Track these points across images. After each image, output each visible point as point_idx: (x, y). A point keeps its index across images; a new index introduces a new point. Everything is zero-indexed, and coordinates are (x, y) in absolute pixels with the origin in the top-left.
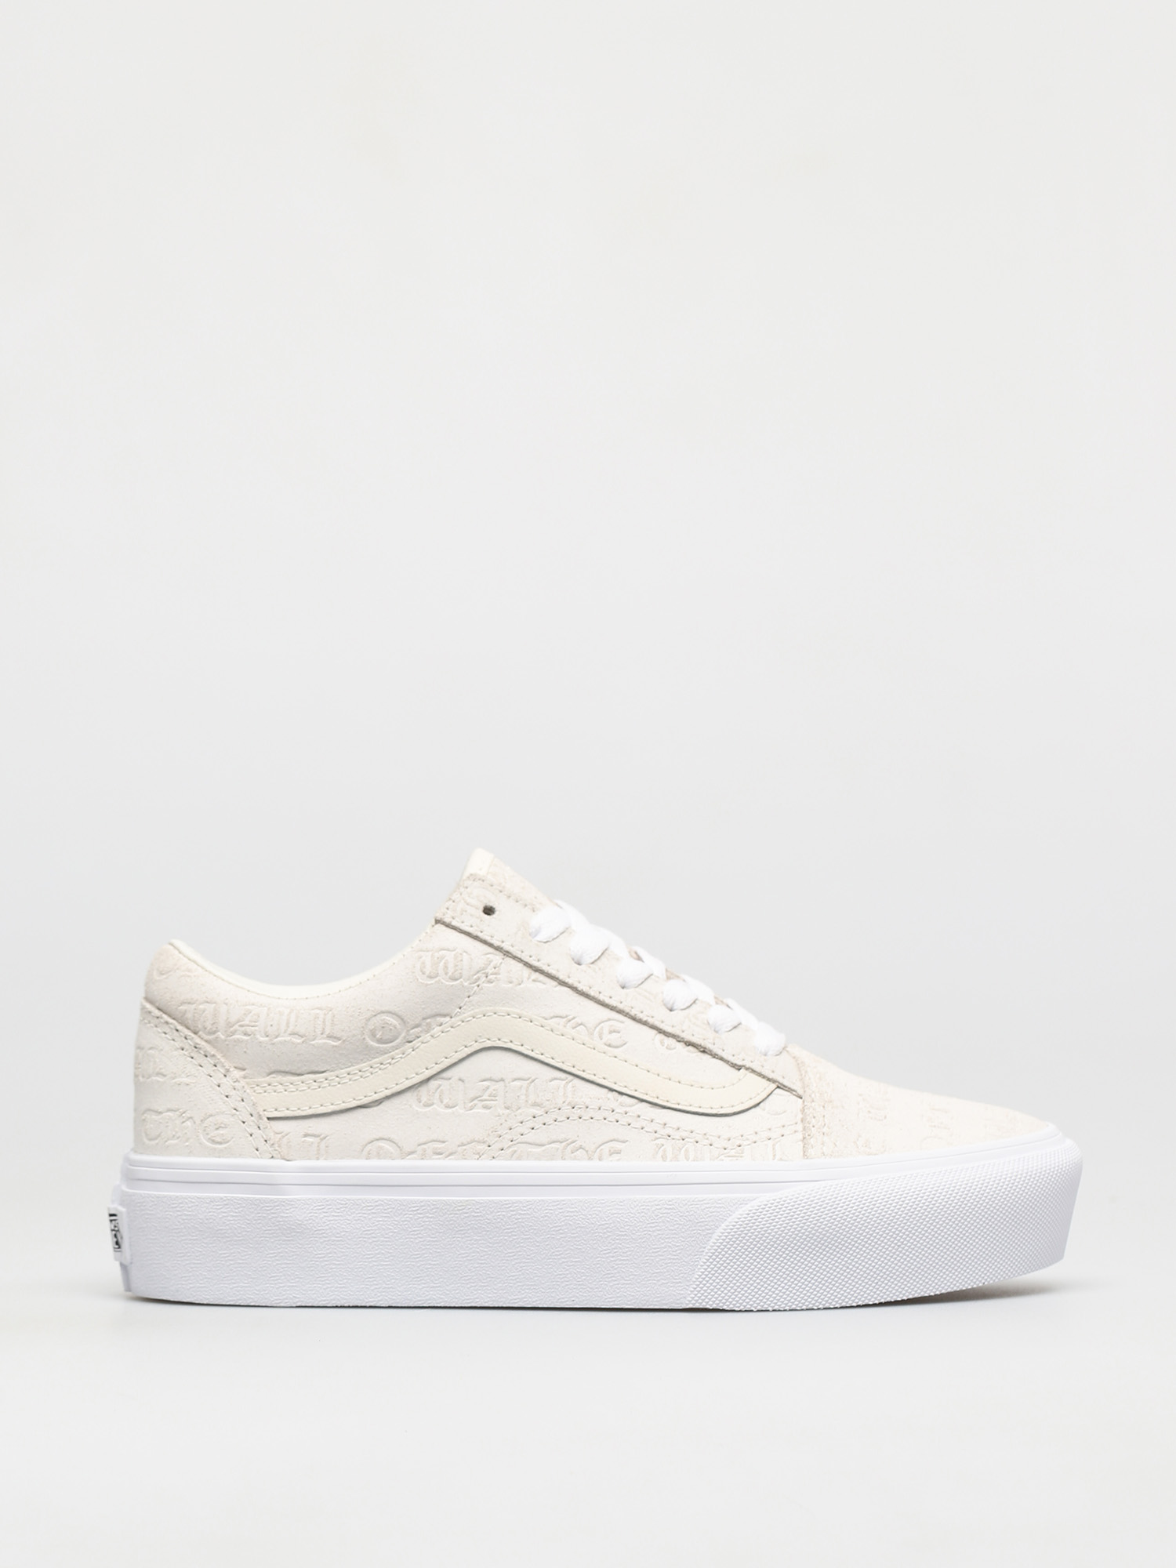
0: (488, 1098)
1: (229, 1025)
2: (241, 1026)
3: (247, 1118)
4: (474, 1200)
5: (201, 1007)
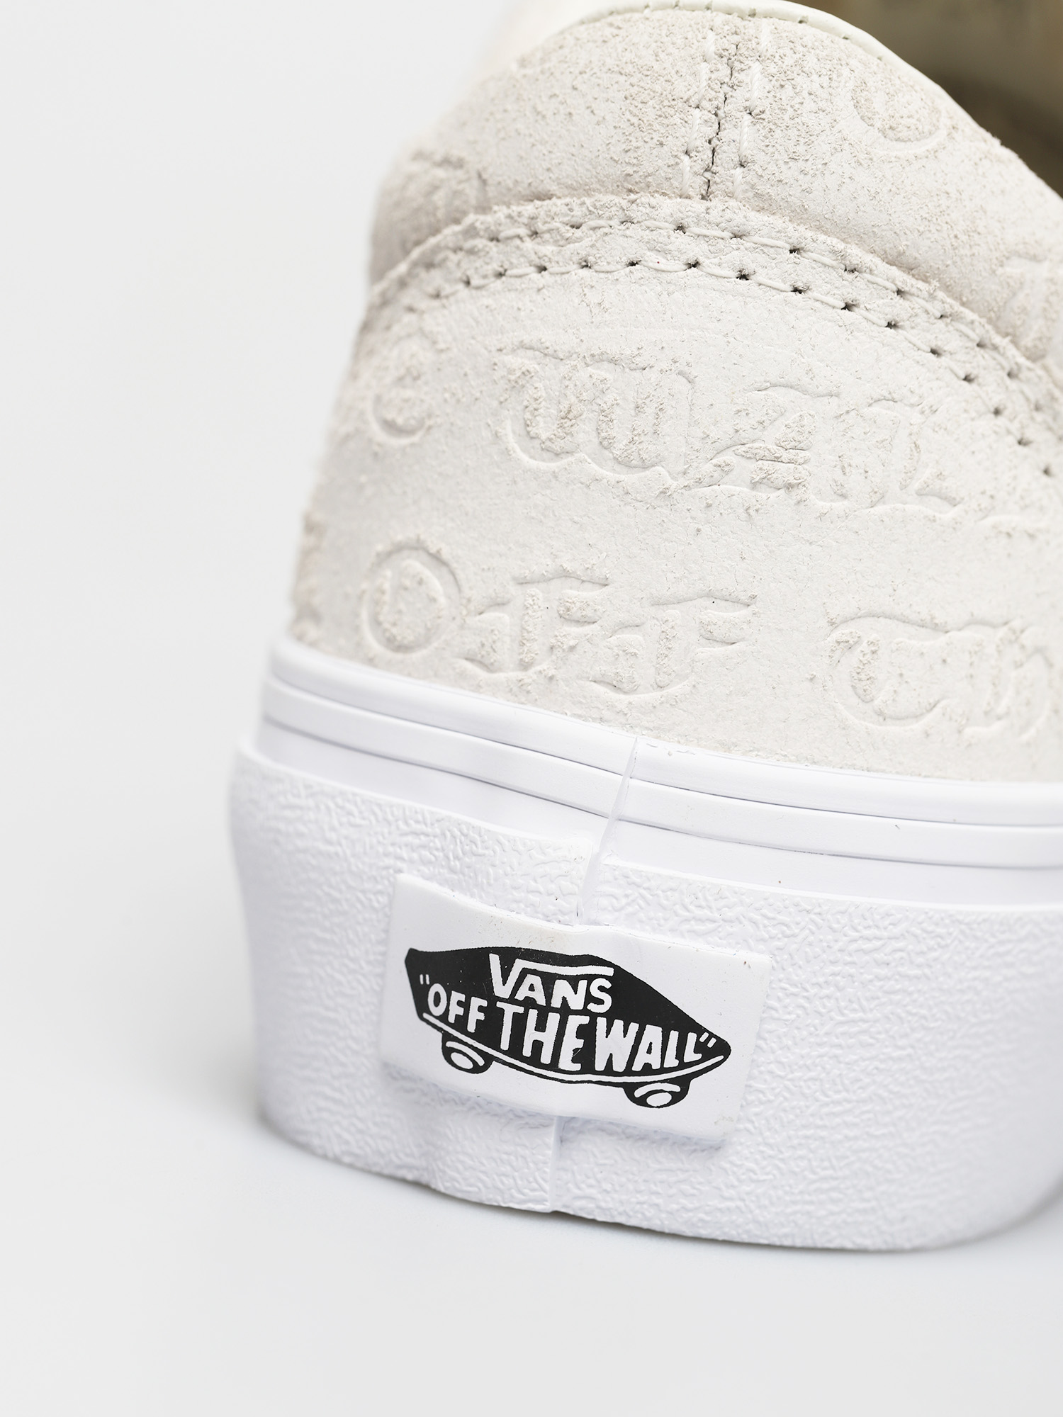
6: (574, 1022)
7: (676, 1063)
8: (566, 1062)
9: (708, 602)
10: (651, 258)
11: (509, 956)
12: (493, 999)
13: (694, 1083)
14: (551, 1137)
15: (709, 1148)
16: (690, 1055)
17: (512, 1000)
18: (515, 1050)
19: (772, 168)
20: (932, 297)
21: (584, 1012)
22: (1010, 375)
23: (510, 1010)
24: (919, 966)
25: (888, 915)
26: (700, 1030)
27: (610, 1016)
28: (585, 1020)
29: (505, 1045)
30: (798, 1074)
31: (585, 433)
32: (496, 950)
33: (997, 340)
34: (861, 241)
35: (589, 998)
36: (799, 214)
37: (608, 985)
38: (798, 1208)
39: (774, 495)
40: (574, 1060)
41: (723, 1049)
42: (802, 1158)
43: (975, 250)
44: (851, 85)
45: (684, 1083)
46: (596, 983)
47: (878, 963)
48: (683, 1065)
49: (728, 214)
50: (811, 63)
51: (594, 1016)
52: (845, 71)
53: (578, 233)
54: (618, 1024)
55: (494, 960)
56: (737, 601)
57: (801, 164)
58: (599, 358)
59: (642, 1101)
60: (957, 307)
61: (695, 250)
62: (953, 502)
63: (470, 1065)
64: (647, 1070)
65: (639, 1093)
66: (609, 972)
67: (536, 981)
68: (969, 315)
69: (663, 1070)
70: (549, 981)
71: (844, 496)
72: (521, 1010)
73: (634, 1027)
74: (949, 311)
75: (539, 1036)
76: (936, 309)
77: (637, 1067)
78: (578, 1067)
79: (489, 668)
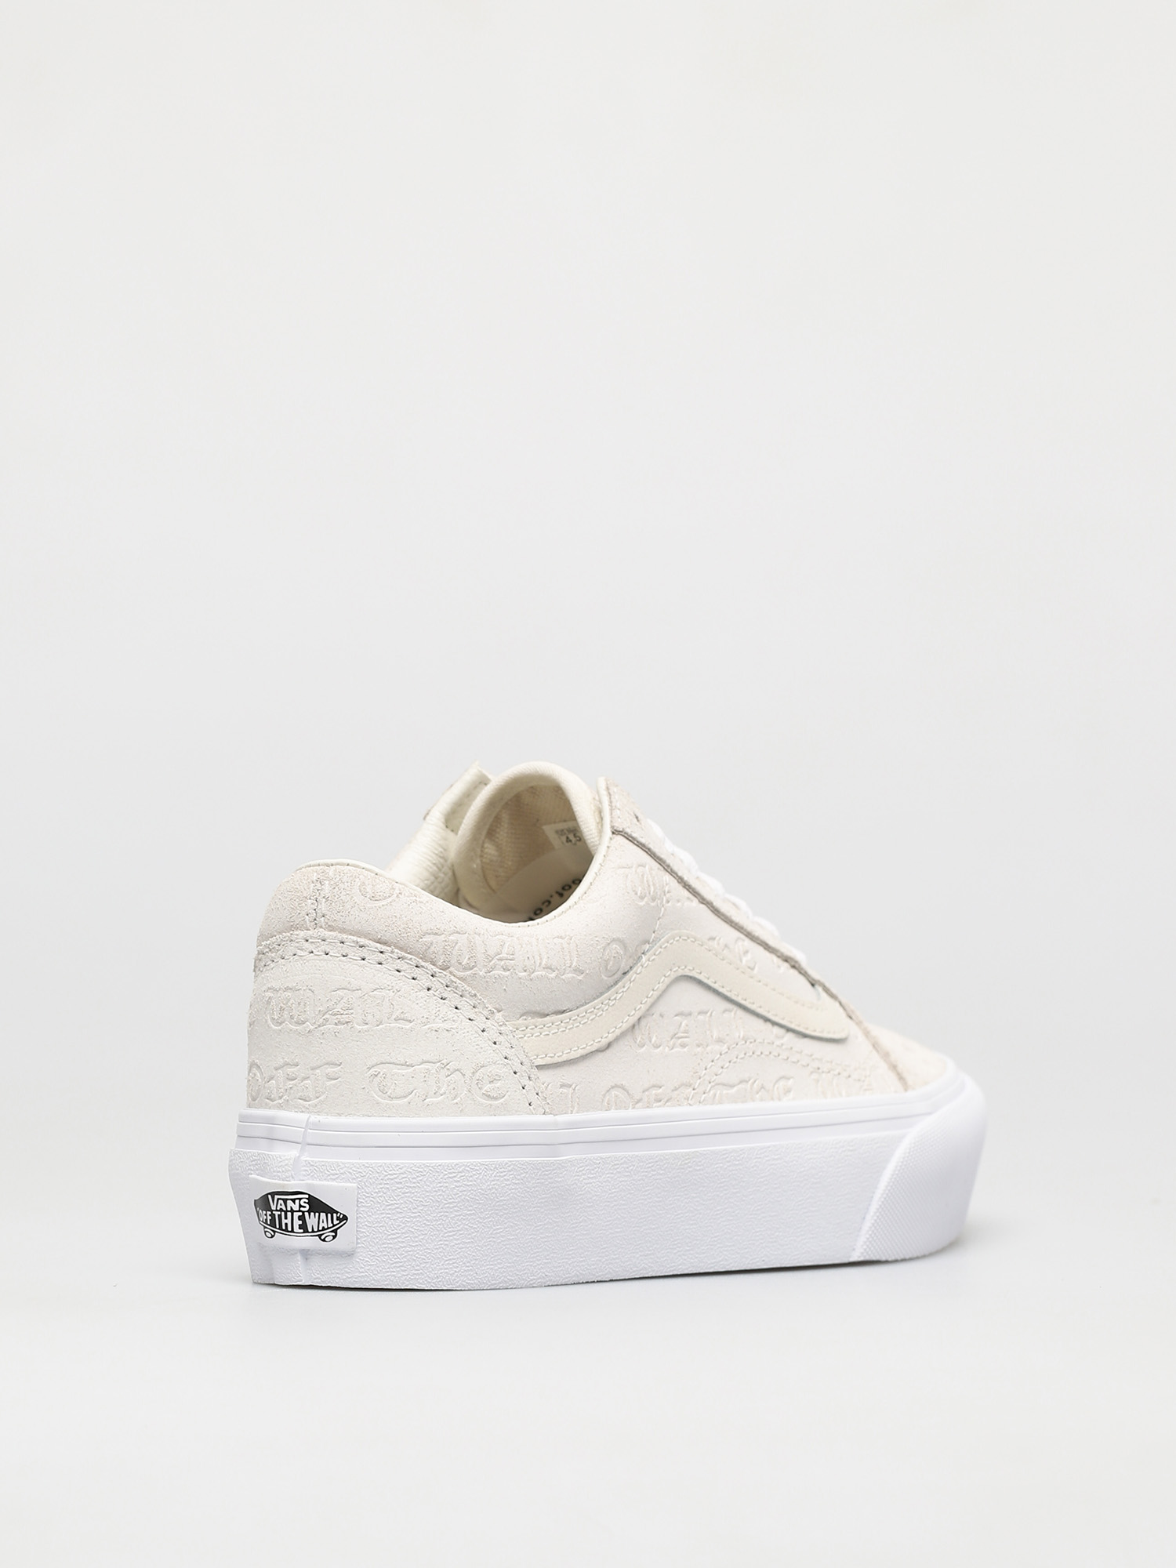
0: (682, 1035)
1: (490, 958)
2: (500, 960)
3: (517, 1067)
4: (697, 1152)
5: (452, 938)
6: (296, 1215)
7: (332, 1225)
8: (296, 1229)
9: (327, 1066)
10: (299, 953)
11: (273, 1194)
12: (272, 1211)
13: (338, 1231)
14: (299, 1257)
15: (349, 1255)
16: (336, 1222)
17: (277, 1210)
18: (281, 1228)
19: (332, 916)
20: (392, 952)
21: (300, 1211)
22: (432, 976)
23: (277, 1213)
24: (414, 1183)
25: (398, 1166)
26: (337, 1212)
27: (309, 1212)
28: (301, 1214)
29: (278, 1227)
30: (376, 1225)
31: (286, 1015)
32: (269, 1194)
33: (423, 964)
34: (365, 937)
35: (300, 1206)
36: (343, 931)
37: (307, 1201)
38: (389, 1274)
39: (342, 1027)
40: (300, 1228)
41: (345, 1218)
42: (385, 1255)
43: (409, 934)
44: (359, 884)
45: (335, 1231)
46: (302, 1201)
47: (398, 1183)
48: (334, 1226)
49: (319, 934)
50: (345, 879)
51: (303, 1212)
52: (357, 880)
53: (280, 947)
54: (312, 1214)
55: (270, 1196)
56: (336, 1064)
57: (341, 913)
58: (287, 989)
59: (324, 1240)
60: (403, 953)
61: (311, 947)
62: (410, 1022)
63: (270, 1236)
64: (324, 1229)
65: (323, 1237)
66: (307, 1196)
67: (281, 1202)
68: (410, 956)
69: (328, 1228)
70: (285, 1201)
71: (367, 1024)
72: (279, 1213)
73: (317, 1214)
74: (400, 956)
75: (286, 1221)
76: (395, 956)
77: (321, 1228)
78: (302, 1231)
79: (272, 1100)
